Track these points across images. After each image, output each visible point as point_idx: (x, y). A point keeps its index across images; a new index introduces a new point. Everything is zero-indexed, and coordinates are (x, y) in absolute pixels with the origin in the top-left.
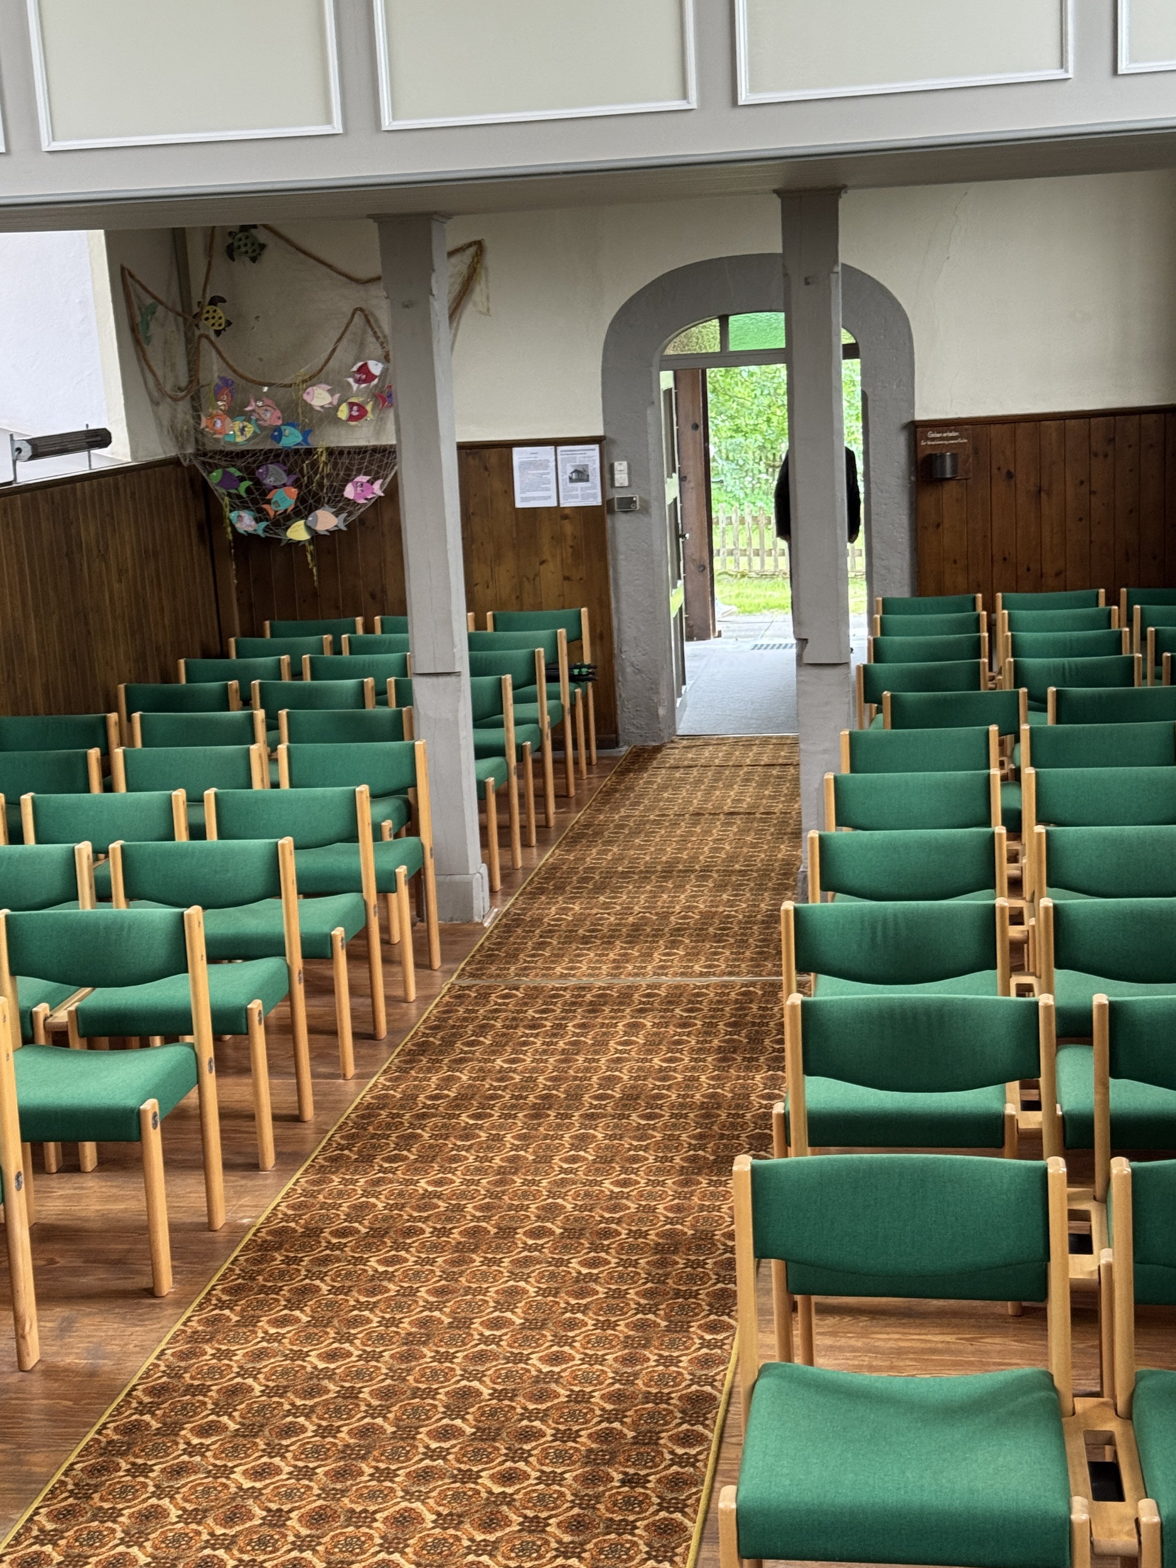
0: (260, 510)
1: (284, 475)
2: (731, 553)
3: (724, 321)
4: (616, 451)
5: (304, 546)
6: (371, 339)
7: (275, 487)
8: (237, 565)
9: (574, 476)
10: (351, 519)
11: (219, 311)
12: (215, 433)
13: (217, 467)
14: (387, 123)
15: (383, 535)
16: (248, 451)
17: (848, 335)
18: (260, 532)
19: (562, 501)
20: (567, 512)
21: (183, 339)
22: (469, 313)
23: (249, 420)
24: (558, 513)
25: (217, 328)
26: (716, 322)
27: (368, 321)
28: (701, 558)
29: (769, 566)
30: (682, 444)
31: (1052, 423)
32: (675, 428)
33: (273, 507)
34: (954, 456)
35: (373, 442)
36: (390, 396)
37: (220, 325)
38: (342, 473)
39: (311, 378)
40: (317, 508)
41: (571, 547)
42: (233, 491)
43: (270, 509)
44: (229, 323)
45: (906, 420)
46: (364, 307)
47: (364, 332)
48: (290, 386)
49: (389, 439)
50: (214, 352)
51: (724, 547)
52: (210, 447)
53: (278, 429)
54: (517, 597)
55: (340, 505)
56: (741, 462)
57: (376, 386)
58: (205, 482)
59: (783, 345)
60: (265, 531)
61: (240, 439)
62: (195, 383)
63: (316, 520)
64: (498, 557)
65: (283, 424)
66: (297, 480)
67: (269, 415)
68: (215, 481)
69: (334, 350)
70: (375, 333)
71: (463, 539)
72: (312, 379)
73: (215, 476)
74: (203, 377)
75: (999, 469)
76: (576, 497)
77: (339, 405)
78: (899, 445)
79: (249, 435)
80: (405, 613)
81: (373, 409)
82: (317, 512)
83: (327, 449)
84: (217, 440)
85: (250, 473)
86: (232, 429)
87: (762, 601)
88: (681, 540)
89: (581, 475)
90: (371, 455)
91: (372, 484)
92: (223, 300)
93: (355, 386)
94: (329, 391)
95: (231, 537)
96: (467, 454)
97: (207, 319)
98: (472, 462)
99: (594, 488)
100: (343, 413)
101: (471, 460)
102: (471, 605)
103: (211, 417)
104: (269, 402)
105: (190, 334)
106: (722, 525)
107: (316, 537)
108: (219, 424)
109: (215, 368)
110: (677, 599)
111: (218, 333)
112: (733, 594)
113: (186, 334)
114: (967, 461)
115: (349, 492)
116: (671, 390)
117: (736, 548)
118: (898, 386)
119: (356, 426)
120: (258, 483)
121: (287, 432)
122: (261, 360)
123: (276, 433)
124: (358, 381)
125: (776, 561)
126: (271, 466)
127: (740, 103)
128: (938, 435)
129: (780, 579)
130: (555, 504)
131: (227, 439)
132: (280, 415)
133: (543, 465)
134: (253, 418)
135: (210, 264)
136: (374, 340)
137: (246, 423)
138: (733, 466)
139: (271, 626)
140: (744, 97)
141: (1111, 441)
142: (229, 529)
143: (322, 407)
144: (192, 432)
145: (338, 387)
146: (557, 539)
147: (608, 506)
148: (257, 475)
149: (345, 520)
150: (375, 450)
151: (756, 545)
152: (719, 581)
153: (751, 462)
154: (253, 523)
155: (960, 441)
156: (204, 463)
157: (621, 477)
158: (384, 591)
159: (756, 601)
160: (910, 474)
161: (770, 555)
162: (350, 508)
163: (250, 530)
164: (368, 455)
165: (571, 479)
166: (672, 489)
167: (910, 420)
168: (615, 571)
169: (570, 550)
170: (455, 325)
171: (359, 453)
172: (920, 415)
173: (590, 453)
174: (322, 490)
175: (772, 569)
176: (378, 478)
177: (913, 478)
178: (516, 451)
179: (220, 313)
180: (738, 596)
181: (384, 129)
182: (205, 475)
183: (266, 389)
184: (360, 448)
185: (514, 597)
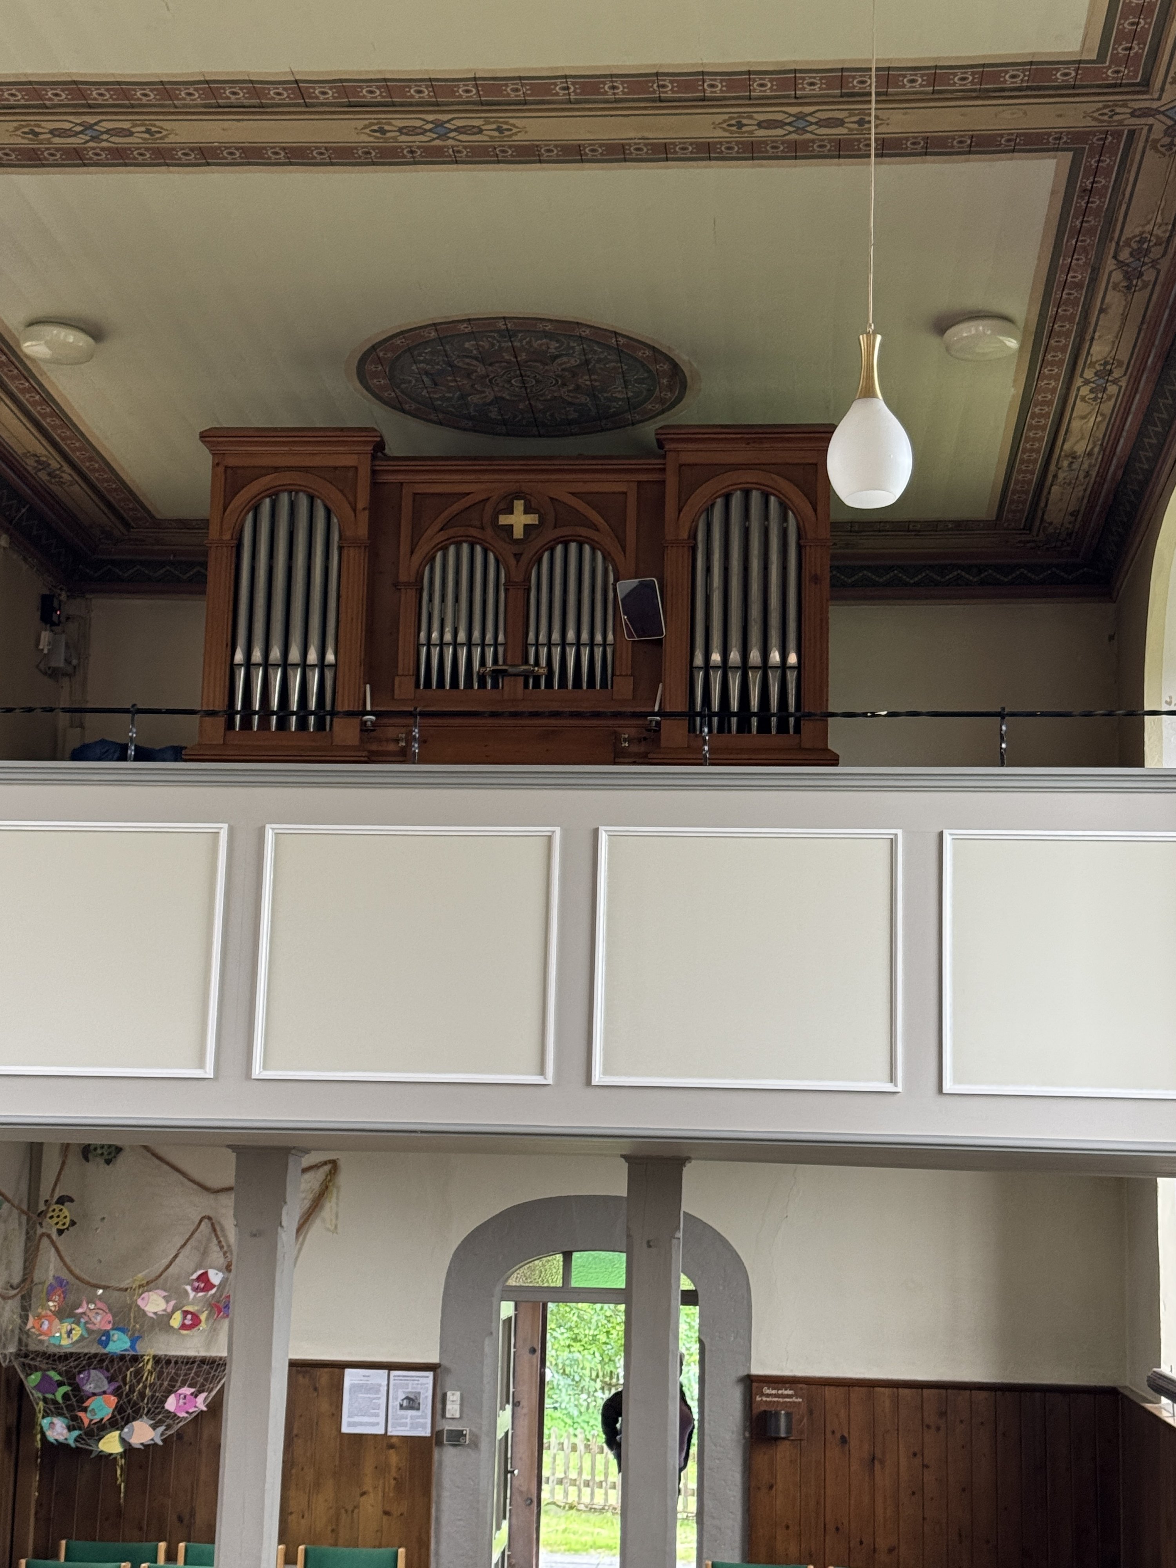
0: (75, 1418)
1: (106, 1382)
2: (560, 1482)
3: (568, 1257)
4: (449, 1380)
5: (115, 1458)
6: (214, 1247)
7: (94, 1394)
8: (40, 1476)
9: (405, 1403)
10: (169, 1433)
11: (65, 1210)
12: (40, 1335)
13: (37, 1369)
14: (257, 1072)
15: (200, 1452)
16: (72, 1354)
17: (688, 1281)
18: (71, 1442)
19: (389, 1429)
20: (393, 1440)
21: (23, 1238)
22: (316, 1228)
23: (78, 1323)
24: (385, 1442)
25: (60, 1226)
26: (559, 1257)
27: (214, 1230)
28: (529, 1490)
29: (599, 1500)
30: (518, 1369)
31: (887, 1391)
32: (512, 1350)
33: (89, 1415)
34: (788, 1415)
35: (203, 1353)
36: (227, 1306)
37: (64, 1224)
38: (166, 1384)
39: (148, 1283)
40: (134, 1419)
41: (395, 1479)
42: (49, 1396)
43: (86, 1418)
44: (73, 1223)
45: (742, 1373)
46: (211, 1215)
47: (209, 1240)
48: (126, 1290)
49: (219, 1351)
50: (53, 1250)
51: (553, 1474)
52: (33, 1347)
53: (107, 1333)
54: (333, 1530)
55: (159, 1415)
56: (577, 1378)
57: (213, 1295)
58: (21, 1385)
59: (623, 1286)
60: (76, 1440)
61: (65, 1342)
62: (28, 1282)
63: (132, 1431)
64: (317, 1485)
65: (113, 1329)
66: (119, 1388)
67: (99, 1318)
68: (33, 1384)
69: (176, 1256)
70: (220, 1242)
71: (284, 1462)
72: (148, 1285)
73: (34, 1379)
74: (37, 1276)
75: (833, 1432)
76: (405, 1425)
77: (173, 1312)
78: (735, 1397)
79: (75, 1338)
80: (213, 1541)
81: (207, 1319)
82: (134, 1423)
83: (154, 1357)
84: (41, 1342)
85: (70, 1378)
86: (59, 1331)
87: (589, 1539)
88: (509, 1475)
89: (412, 1403)
90: (199, 1366)
91: (196, 1396)
92: (71, 1200)
93: (192, 1294)
94: (164, 1297)
95: (39, 1445)
96: (298, 1372)
97: (52, 1217)
98: (302, 1380)
99: (425, 1417)
100: (176, 1321)
101: (300, 1378)
102: (282, 1538)
103: (39, 1317)
104: (100, 1305)
105: (31, 1232)
106: (554, 1449)
107: (129, 1450)
108: (46, 1325)
109: (52, 1266)
110: (500, 1539)
111: (60, 1232)
112: (561, 1528)
113: (27, 1233)
114: (801, 1421)
115: (171, 1404)
116: (511, 1317)
117: (566, 1477)
118: (735, 1338)
119: (187, 1335)
120: (77, 1389)
121: (115, 1337)
122: (100, 1261)
123: (105, 1338)
124: (196, 1290)
125: (606, 1494)
126: (93, 1372)
127: (593, 1083)
128: (774, 1392)
129: (609, 1514)
130: (382, 1432)
131: (52, 1341)
132: (111, 1318)
133: (375, 1389)
134: (83, 1320)
135: (63, 1163)
136: (217, 1249)
137: (74, 1326)
138: (569, 1381)
139: (67, 1544)
140: (598, 1078)
141: (943, 1414)
142: (39, 1437)
143: (155, 1313)
144: (17, 1331)
145: (175, 1293)
146: (381, 1470)
147: (437, 1437)
148: (77, 1379)
149: (162, 1434)
150: (203, 1361)
151: (586, 1476)
152: (546, 1512)
153: (587, 1379)
154: (65, 1431)
155: (794, 1399)
156: (24, 1364)
157: (453, 1408)
158: (192, 1514)
159: (583, 1539)
160: (745, 1430)
161: (601, 1487)
162: (169, 1421)
163: (61, 1438)
164: (196, 1365)
165: (401, 1406)
166: (504, 1419)
167: (746, 1373)
168: (438, 1510)
169: (393, 1482)
170: (301, 1239)
171: (187, 1363)
172: (756, 1370)
173: (422, 1380)
174: (143, 1400)
175: (602, 1502)
176: (203, 1391)
177: (747, 1435)
178: (348, 1371)
179: (66, 1212)
180: (564, 1531)
181: (253, 1077)
182: (22, 1376)
183: (100, 1291)
184: (189, 1358)
185: (329, 1529)
